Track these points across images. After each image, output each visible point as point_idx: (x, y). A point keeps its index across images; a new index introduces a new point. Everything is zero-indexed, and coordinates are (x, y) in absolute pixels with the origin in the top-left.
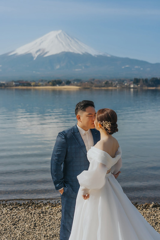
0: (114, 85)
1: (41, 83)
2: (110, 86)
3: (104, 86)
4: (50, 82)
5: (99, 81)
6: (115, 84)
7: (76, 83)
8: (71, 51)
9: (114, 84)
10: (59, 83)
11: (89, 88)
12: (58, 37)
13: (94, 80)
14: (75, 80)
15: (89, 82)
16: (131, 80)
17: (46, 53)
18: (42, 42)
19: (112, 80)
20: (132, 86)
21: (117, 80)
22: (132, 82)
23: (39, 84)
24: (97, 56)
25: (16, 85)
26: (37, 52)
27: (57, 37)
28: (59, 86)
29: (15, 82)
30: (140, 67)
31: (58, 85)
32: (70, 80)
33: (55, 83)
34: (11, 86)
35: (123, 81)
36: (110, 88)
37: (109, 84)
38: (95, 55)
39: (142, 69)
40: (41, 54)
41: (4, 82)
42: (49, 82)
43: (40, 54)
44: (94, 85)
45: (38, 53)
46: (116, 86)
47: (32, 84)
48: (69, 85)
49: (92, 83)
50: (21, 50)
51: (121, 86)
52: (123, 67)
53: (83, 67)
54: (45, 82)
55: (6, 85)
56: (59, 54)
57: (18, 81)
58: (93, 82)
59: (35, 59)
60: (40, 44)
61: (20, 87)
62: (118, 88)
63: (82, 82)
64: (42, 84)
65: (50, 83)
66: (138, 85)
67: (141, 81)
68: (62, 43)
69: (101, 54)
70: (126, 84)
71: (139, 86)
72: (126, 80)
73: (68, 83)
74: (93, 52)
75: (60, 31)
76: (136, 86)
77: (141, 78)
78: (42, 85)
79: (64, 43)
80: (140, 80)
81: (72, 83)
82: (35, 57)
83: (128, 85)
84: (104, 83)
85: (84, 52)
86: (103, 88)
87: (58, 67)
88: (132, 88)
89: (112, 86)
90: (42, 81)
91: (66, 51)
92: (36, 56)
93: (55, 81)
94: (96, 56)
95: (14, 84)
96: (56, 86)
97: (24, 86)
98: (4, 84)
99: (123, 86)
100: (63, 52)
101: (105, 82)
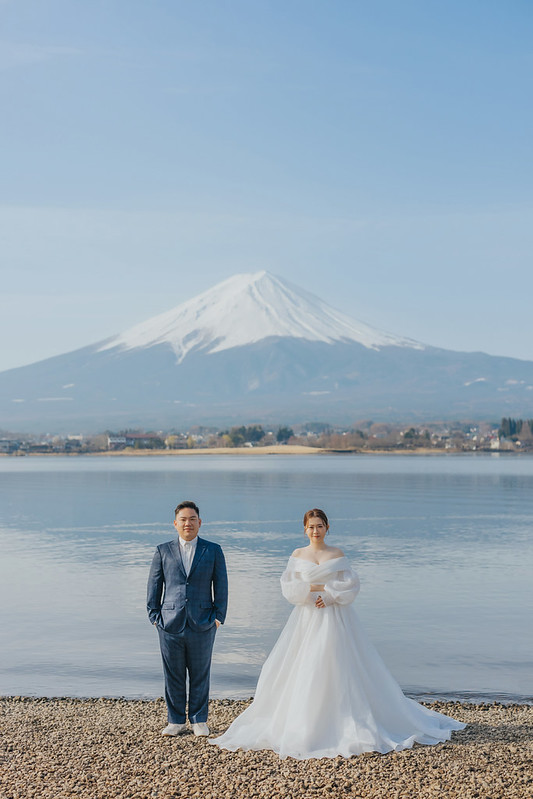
0: (435, 443)
1: (195, 438)
2: (421, 446)
3: (402, 446)
4: (227, 433)
5: (389, 430)
6: (440, 439)
7: (309, 434)
8: (296, 334)
9: (436, 437)
10: (256, 436)
11: (350, 452)
12: (255, 290)
13: (370, 424)
14: (307, 428)
15: (352, 431)
16: (495, 426)
17: (217, 342)
18: (204, 308)
19: (431, 426)
20: (495, 445)
21: (445, 426)
22: (497, 431)
23: (188, 441)
24: (381, 347)
25: (117, 447)
26: (188, 338)
27: (250, 291)
28: (254, 445)
29: (112, 435)
30: (522, 382)
31: (249, 444)
32: (291, 427)
33: (241, 436)
34: (100, 451)
35: (468, 429)
36: (422, 451)
37: (417, 437)
38: (374, 345)
39: (530, 388)
40: (199, 345)
41: (77, 438)
42: (221, 434)
43: (196, 347)
44: (367, 443)
45: (191, 344)
46: (440, 446)
47: (166, 442)
48: (286, 443)
49: (362, 435)
50: (136, 336)
51: (457, 446)
52: (467, 384)
53: (336, 385)
54: (212, 435)
55: (84, 445)
56: (259, 342)
57: (123, 434)
58: (365, 431)
59: (180, 360)
60: (198, 316)
61: (127, 451)
62: (448, 451)
63: (329, 434)
64: (200, 441)
65: (225, 437)
66: (515, 440)
67: (526, 428)
68: (267, 309)
69: (392, 342)
70: (475, 438)
71: (518, 443)
72: (477, 427)
73: (284, 436)
74: (368, 337)
75: (259, 275)
76: (509, 445)
77: (525, 419)
78: (201, 445)
79: (273, 311)
80: (521, 422)
81: (297, 435)
82: (180, 356)
83: (482, 439)
84: (402, 434)
85: (337, 338)
86: (398, 452)
87: (254, 385)
88: (495, 450)
89: (429, 445)
90: (201, 430)
91: (280, 334)
92: (185, 351)
93: (242, 430)
94: (376, 349)
95: (109, 441)
96: (245, 446)
97: (141, 447)
98: (77, 443)
99: (466, 445)
100: (269, 338)
101: (406, 431)
